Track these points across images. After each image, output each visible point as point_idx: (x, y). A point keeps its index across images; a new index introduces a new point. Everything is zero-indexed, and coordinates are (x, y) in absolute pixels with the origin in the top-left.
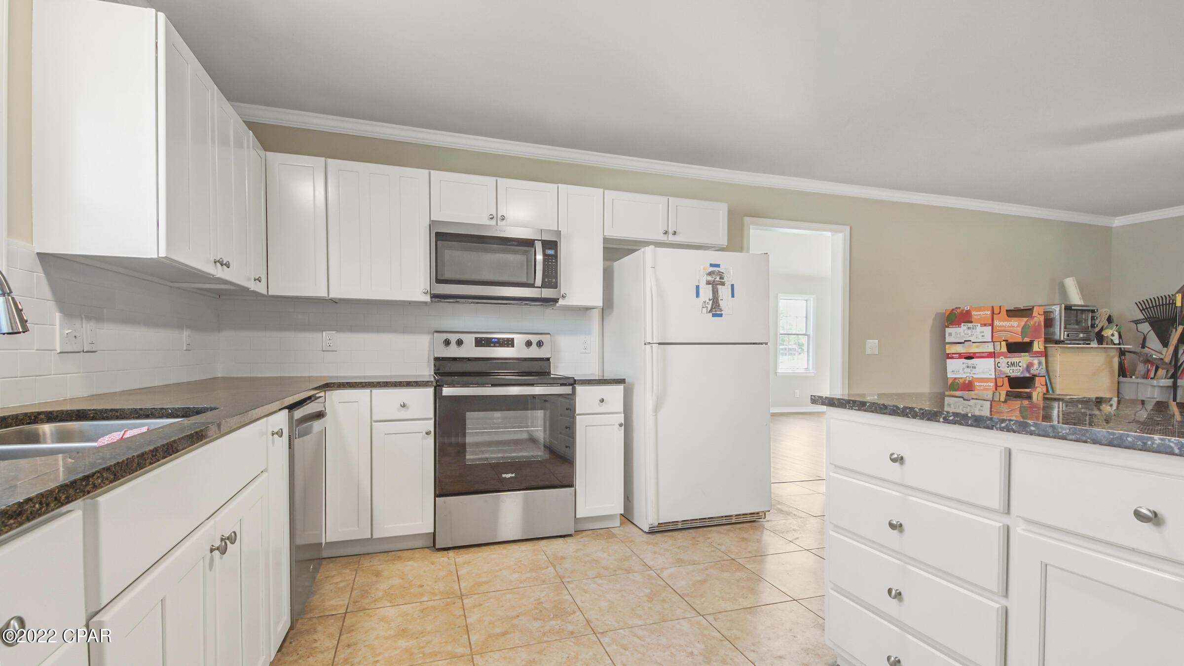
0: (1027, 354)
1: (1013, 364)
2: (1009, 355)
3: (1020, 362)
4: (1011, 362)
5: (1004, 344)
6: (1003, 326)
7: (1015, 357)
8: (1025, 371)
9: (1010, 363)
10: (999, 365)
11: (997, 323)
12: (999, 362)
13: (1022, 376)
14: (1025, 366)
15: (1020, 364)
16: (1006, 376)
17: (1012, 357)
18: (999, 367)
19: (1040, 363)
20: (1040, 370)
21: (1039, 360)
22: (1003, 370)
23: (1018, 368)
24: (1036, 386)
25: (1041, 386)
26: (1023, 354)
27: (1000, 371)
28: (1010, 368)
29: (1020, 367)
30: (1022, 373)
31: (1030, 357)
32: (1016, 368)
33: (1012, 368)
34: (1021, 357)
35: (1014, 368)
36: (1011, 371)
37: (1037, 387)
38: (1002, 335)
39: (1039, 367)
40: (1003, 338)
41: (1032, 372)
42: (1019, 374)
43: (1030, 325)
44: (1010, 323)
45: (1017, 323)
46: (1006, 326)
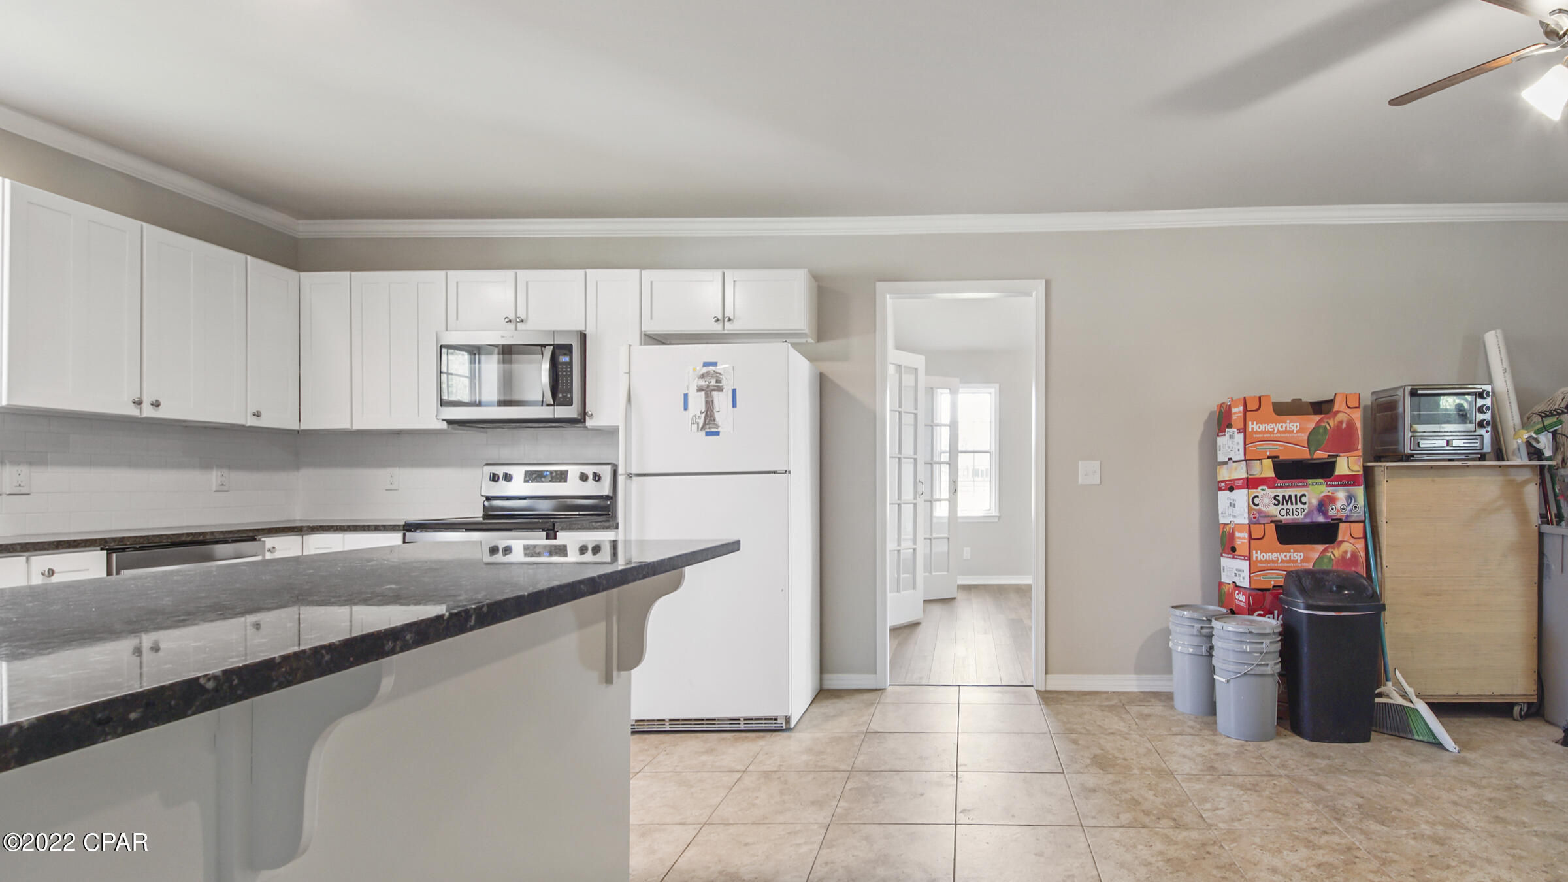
0: (1321, 480)
2: (1280, 483)
3: (1304, 495)
4: (1284, 496)
5: (1268, 463)
6: (1269, 432)
7: (1292, 487)
8: (1315, 512)
9: (1280, 498)
10: (1257, 501)
11: (1254, 426)
12: (1257, 497)
13: (1308, 520)
14: (1315, 502)
15: (1304, 499)
16: (1272, 522)
17: (1288, 487)
18: (1258, 505)
19: (1350, 498)
20: (1351, 510)
21: (1348, 491)
22: (1264, 509)
23: (1300, 506)
24: (1340, 538)
25: (1352, 541)
26: (1310, 481)
27: (1260, 512)
28: (1280, 507)
29: (1305, 504)
31: (1328, 486)
33: (1285, 506)
34: (1307, 486)
35: (1289, 506)
36: (1284, 512)
37: (1342, 542)
38: (1265, 447)
39: (1348, 505)
40: (1268, 453)
41: (1331, 513)
43: (1328, 427)
44: (1282, 427)
45: (1298, 424)
46: (1274, 430)
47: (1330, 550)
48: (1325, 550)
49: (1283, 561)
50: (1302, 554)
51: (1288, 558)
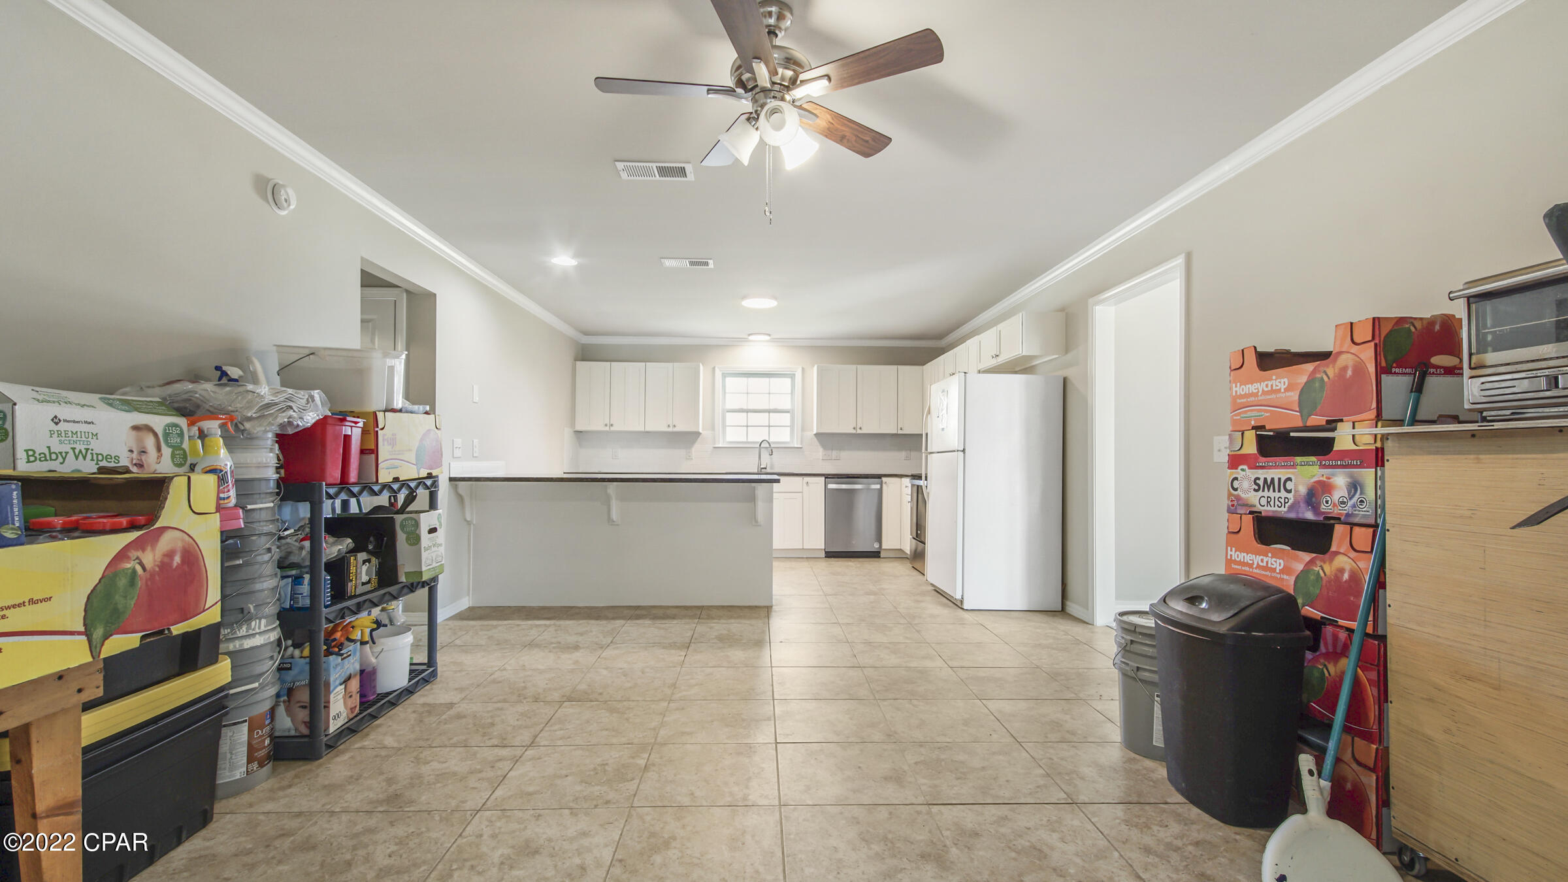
0: (1313, 459)
1: (1269, 484)
2: (1262, 461)
3: (1289, 479)
4: (1265, 479)
5: (1251, 436)
6: (1252, 395)
7: (1276, 467)
8: (1303, 505)
9: (1261, 482)
11: (1238, 388)
12: (1236, 479)
13: (1292, 515)
14: (1303, 490)
15: (1289, 485)
16: (1251, 513)
17: (1270, 467)
18: (1236, 490)
19: (1355, 486)
20: (1354, 506)
21: (1351, 476)
22: (1243, 496)
23: (1283, 494)
24: (1333, 548)
25: (1353, 554)
26: (1298, 459)
27: (1238, 498)
28: (1260, 493)
29: (1289, 491)
30: (1291, 508)
31: (1325, 467)
32: (1277, 495)
33: (1266, 494)
34: (1294, 466)
35: (1271, 494)
36: (1263, 501)
37: (1337, 553)
38: (1249, 414)
39: (1350, 499)
40: (1253, 423)
41: (1323, 508)
42: (1283, 511)
43: (1326, 379)
44: (1267, 386)
45: (1286, 380)
46: (1258, 392)
47: (1319, 563)
48: (1312, 562)
49: (1258, 566)
50: (1281, 561)
51: (1265, 564)
